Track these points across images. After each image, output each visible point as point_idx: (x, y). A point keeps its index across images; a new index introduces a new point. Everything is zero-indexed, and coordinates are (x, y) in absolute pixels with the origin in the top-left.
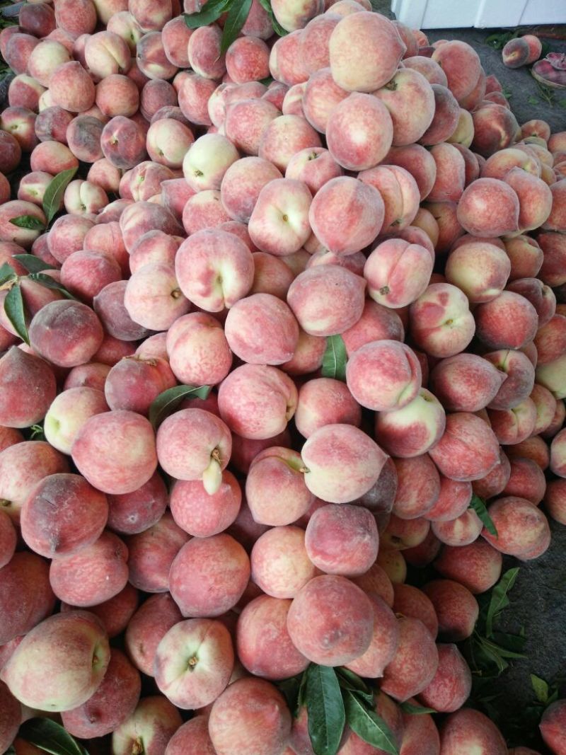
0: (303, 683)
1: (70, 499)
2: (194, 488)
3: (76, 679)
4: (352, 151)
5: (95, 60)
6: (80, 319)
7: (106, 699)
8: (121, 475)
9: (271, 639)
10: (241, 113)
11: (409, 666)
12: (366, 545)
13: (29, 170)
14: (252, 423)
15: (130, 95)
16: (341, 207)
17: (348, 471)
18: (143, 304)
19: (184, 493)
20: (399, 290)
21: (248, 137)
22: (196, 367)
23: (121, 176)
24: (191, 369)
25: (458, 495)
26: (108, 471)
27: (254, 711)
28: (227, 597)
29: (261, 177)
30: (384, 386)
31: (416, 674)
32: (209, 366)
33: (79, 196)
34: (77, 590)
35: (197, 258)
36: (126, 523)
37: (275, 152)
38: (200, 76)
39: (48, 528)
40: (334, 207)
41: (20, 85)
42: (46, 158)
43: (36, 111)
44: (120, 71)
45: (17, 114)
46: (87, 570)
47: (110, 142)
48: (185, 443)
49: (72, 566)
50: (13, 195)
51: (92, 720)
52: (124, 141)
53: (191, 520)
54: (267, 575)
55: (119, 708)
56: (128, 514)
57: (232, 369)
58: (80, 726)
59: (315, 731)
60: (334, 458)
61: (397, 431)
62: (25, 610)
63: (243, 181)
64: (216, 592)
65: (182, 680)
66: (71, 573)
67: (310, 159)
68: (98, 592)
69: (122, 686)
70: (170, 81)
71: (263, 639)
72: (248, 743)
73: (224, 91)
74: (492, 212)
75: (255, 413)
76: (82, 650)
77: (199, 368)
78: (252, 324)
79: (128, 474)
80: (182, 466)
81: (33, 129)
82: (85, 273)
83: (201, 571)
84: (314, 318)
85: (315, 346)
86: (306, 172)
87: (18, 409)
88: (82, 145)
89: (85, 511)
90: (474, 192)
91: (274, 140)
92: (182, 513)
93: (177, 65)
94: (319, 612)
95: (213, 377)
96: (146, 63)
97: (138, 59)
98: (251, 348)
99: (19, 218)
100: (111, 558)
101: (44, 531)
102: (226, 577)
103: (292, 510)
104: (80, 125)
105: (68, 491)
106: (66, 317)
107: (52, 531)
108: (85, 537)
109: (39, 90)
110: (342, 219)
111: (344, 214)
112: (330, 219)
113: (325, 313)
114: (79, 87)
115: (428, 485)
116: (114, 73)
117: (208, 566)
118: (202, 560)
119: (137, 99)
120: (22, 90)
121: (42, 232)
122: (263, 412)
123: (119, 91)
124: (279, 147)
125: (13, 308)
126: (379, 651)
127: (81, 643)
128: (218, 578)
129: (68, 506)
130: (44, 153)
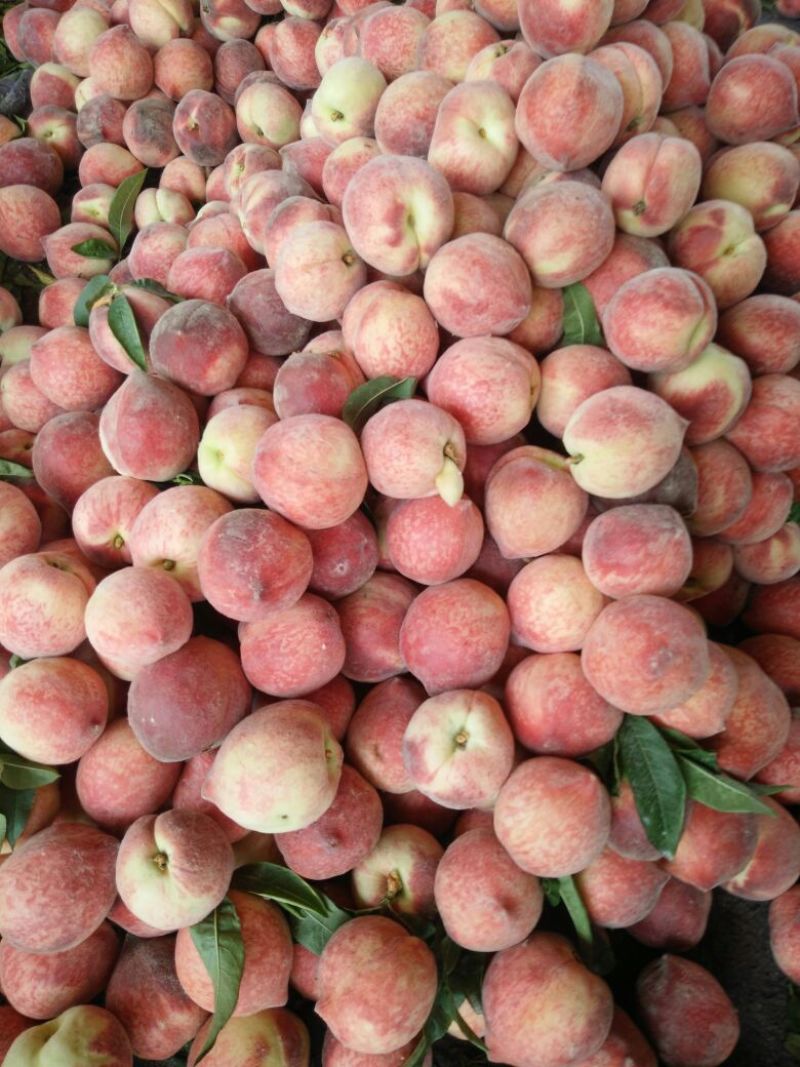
0: (616, 752)
1: (264, 531)
2: (421, 511)
3: (311, 775)
4: (562, 24)
5: (148, 22)
6: (219, 319)
7: (345, 816)
8: (327, 492)
9: (562, 698)
10: (382, 26)
11: (754, 722)
12: (678, 543)
13: (78, 187)
14: (488, 410)
15: (202, 65)
16: (565, 92)
17: (640, 441)
18: (308, 276)
19: (407, 521)
20: (661, 200)
21: (396, 59)
22: (395, 349)
23: (206, 178)
24: (388, 352)
25: (775, 495)
26: (310, 488)
27: (560, 786)
28: (488, 653)
29: (433, 93)
30: (669, 325)
31: (764, 732)
32: (412, 346)
33: (155, 208)
34: (285, 668)
35: (379, 189)
36: (333, 576)
37: (442, 64)
38: (297, 17)
39: (243, 571)
40: (555, 94)
41: (46, 78)
42: (101, 165)
43: (73, 109)
44: (181, 34)
45: (49, 115)
46: (296, 638)
47: (187, 128)
48: (407, 437)
49: (273, 636)
50: (65, 220)
51: (332, 842)
52: (208, 121)
53: (423, 555)
54: (538, 618)
55: (363, 829)
56: (334, 562)
57: (441, 352)
58: (316, 858)
59: (646, 812)
60: (619, 426)
61: (688, 400)
62: (221, 702)
63: (409, 102)
64: (474, 646)
65: (453, 763)
66: (273, 646)
67: (498, 55)
68: (313, 668)
69: (361, 799)
70: (252, 39)
71: (551, 699)
72: (561, 828)
73: (336, 28)
74: (760, 99)
75: (490, 395)
76: (312, 738)
77: (399, 350)
78: (469, 270)
79: (337, 490)
80: (408, 470)
81: (74, 134)
82: (203, 274)
83: (448, 622)
84: (551, 253)
85: (550, 307)
86: (497, 73)
87: (157, 447)
88: (148, 140)
89: (287, 547)
90: (730, 77)
91: (439, 46)
92: (409, 549)
93: (261, 11)
94: (634, 633)
95: (419, 363)
96: (216, 17)
97: (204, 14)
98: (470, 306)
99: (83, 244)
100: (323, 621)
101: (239, 575)
102: (484, 625)
103: (561, 521)
104: (142, 112)
105: (260, 523)
106: (201, 316)
107: (250, 573)
108: (293, 581)
109: (72, 81)
110: (570, 109)
111: (571, 101)
112: (552, 113)
113: (566, 242)
114: (131, 60)
115: (737, 475)
116: (174, 37)
117: (456, 614)
118: (446, 609)
119: (211, 71)
120: (49, 84)
121: (114, 263)
122: (501, 392)
123: (185, 59)
124: (448, 55)
125: (120, 326)
126: (714, 694)
127: (307, 729)
128: (475, 629)
129: (265, 540)
130: (97, 158)
